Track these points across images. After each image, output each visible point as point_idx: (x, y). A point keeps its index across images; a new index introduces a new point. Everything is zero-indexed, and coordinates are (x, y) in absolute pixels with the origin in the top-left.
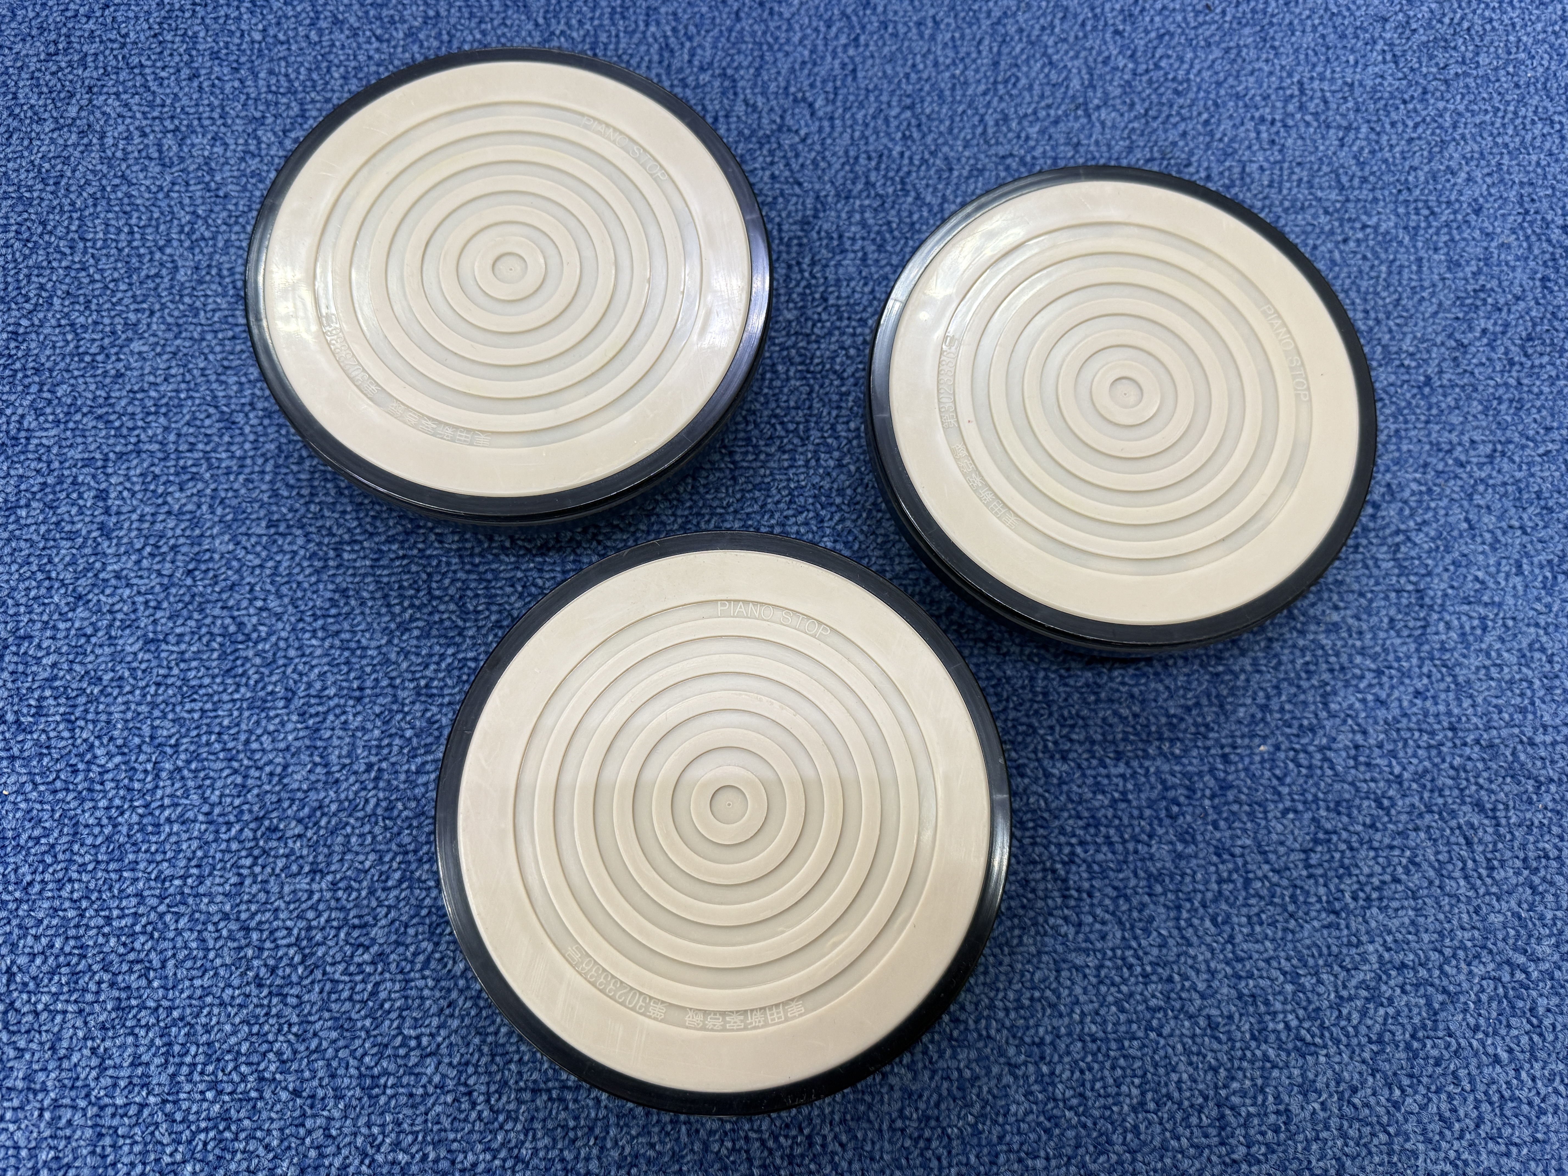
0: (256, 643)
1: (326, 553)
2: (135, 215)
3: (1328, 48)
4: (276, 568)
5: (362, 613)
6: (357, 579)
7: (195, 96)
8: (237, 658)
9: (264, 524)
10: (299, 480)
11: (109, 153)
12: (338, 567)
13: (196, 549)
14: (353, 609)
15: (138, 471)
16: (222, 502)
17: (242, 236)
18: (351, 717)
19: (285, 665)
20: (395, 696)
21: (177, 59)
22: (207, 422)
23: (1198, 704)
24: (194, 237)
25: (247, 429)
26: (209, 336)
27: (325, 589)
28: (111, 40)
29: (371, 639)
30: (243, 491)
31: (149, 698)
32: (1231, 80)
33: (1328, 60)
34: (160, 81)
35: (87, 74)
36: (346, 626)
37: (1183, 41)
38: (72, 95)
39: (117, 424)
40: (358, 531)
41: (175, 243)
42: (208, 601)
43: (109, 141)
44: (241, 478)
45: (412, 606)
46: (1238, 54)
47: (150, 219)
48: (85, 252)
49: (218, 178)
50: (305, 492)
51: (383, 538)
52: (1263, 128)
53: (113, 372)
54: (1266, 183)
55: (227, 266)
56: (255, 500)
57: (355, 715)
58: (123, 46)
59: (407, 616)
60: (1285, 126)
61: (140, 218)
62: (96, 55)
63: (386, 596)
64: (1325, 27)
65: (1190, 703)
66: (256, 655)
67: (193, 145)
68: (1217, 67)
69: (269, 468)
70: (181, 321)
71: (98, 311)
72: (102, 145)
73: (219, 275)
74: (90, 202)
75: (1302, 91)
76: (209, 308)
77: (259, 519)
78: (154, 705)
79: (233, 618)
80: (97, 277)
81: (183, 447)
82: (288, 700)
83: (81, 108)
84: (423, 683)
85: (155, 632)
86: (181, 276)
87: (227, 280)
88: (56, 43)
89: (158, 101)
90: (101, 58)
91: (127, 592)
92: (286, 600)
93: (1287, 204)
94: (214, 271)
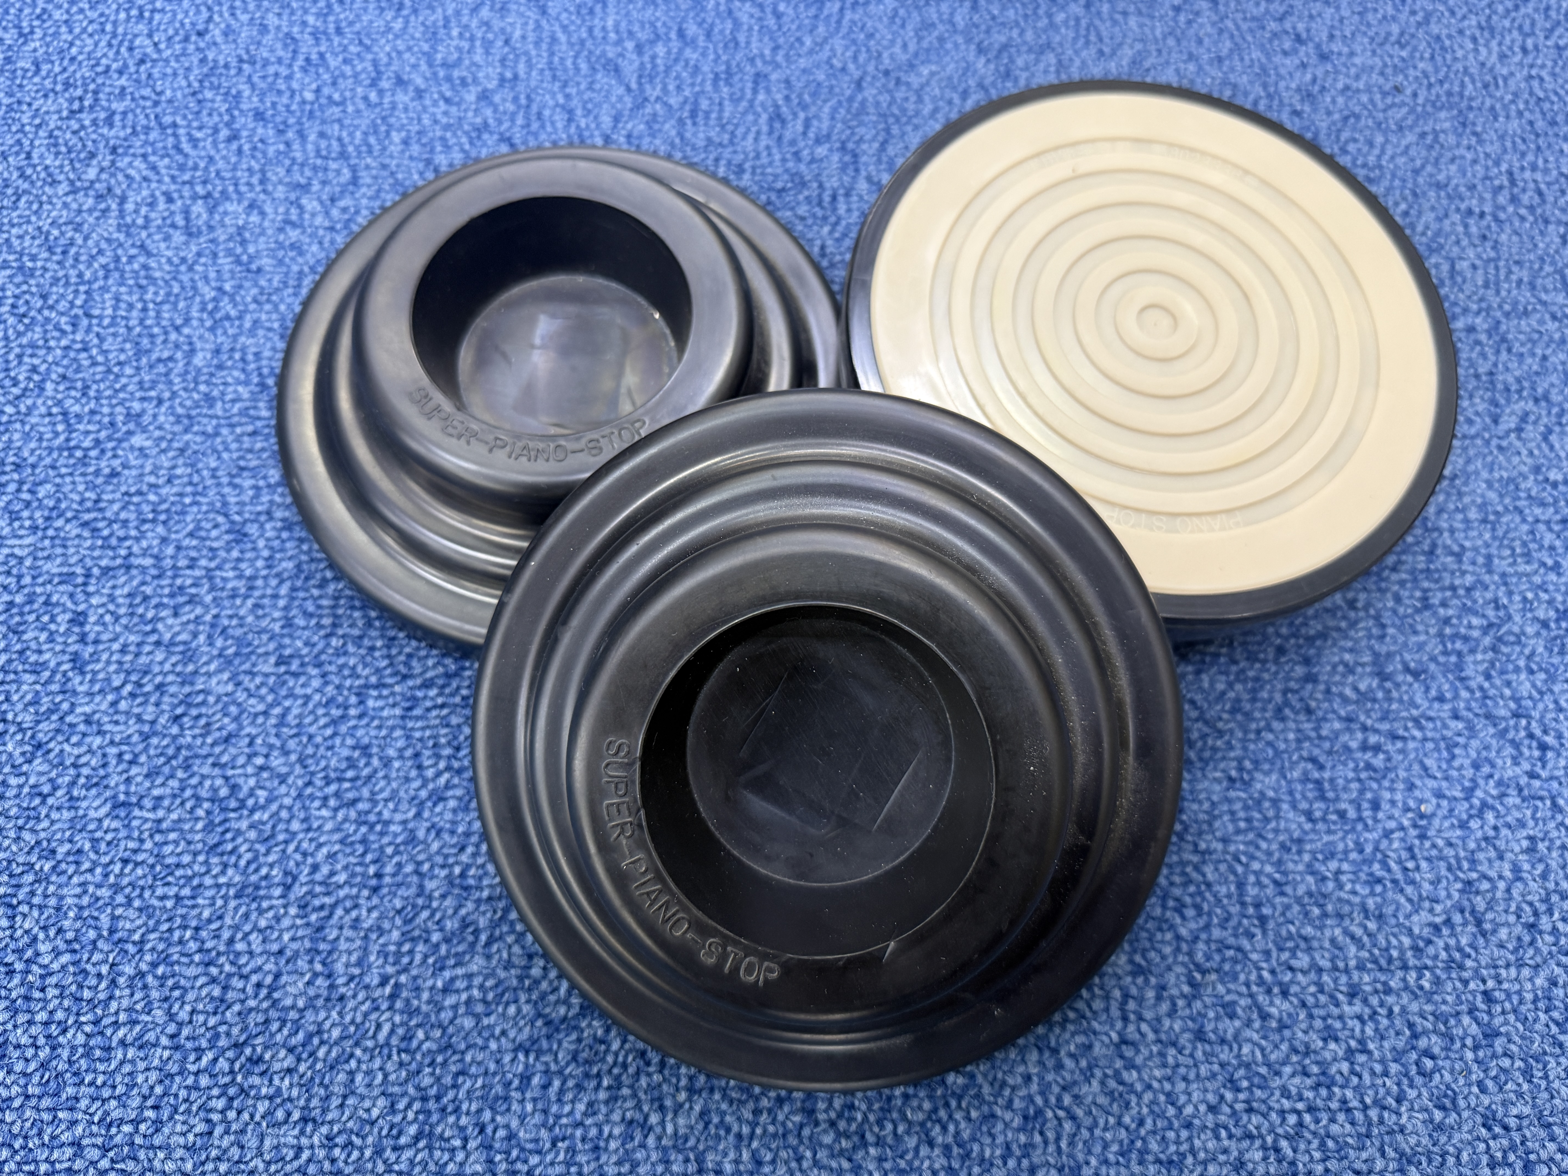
0: (252, 811)
1: (347, 698)
2: (152, 289)
3: (1538, 135)
4: (283, 715)
5: (386, 777)
6: (384, 732)
7: (233, 160)
8: (227, 831)
9: (272, 660)
10: (319, 607)
11: (128, 220)
12: (360, 716)
13: (187, 689)
14: (375, 771)
15: (126, 590)
16: (224, 631)
17: (274, 316)
18: (364, 912)
19: (286, 842)
20: (421, 887)
21: (216, 118)
22: (214, 533)
23: (1448, 922)
24: (218, 316)
25: (261, 543)
26: (225, 431)
27: (343, 744)
28: (144, 98)
29: (395, 810)
30: (250, 619)
31: (112, 879)
32: (1429, 168)
33: (1539, 148)
34: (194, 142)
35: (112, 133)
36: (365, 792)
37: (1370, 122)
38: (92, 155)
39: (106, 533)
40: (388, 671)
41: (195, 323)
42: (196, 756)
43: (129, 207)
44: (250, 602)
45: (448, 768)
46: (1436, 139)
47: (168, 294)
48: (88, 330)
49: (251, 249)
50: (326, 621)
51: (419, 681)
52: (1471, 221)
53: (107, 471)
54: (1480, 283)
55: (253, 350)
56: (264, 631)
57: (369, 911)
58: (156, 103)
59: (442, 780)
60: (1496, 219)
61: (156, 293)
62: (124, 113)
63: (417, 755)
64: (1532, 112)
65: (1438, 920)
66: (251, 826)
67: (226, 213)
68: (1413, 152)
69: (284, 590)
70: (194, 413)
71: (97, 399)
72: (121, 211)
73: (243, 360)
74: (101, 273)
75: (1513, 182)
76: (228, 397)
77: (267, 654)
78: (117, 888)
79: (227, 778)
80: (100, 359)
81: (182, 563)
82: (288, 888)
83: (102, 170)
84: (457, 870)
85: (127, 793)
86: (198, 360)
87: (252, 366)
88: (81, 99)
89: (190, 163)
90: (130, 116)
91: (97, 741)
92: (293, 757)
93: (1507, 307)
94: (237, 356)
